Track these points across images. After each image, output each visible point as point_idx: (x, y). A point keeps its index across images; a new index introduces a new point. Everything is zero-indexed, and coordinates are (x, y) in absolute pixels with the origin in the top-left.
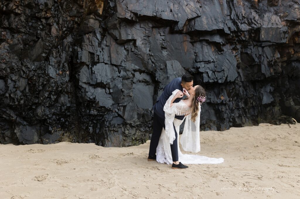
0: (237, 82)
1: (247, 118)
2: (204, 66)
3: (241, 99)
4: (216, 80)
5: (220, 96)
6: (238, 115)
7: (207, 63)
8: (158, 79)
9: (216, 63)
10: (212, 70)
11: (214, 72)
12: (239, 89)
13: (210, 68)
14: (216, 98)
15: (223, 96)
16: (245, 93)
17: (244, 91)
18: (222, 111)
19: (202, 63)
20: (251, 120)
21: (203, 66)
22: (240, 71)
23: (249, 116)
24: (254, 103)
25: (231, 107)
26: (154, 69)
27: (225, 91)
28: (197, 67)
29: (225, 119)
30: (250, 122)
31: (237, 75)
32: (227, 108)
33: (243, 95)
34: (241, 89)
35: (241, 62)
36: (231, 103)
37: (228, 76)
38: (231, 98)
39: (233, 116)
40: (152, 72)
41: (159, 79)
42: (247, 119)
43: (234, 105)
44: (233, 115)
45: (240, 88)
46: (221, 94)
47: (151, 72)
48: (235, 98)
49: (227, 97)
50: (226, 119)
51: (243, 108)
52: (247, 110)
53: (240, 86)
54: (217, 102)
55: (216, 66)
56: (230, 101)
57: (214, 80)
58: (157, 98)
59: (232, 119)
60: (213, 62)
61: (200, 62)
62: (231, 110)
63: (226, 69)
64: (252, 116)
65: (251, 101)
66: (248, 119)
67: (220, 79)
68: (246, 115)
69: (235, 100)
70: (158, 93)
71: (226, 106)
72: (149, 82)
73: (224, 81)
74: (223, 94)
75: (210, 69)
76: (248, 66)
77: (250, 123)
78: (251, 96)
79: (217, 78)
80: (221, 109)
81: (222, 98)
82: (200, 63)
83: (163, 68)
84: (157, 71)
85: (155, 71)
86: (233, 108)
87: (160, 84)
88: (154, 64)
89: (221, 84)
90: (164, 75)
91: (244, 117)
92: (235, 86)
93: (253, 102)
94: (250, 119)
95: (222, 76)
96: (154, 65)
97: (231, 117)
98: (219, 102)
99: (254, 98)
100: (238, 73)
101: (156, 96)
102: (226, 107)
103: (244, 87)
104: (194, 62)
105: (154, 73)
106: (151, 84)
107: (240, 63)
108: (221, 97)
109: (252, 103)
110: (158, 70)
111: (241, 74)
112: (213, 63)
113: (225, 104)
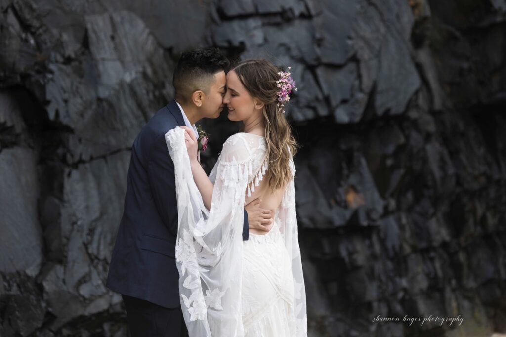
0: (413, 114)
1: (466, 297)
2: (266, 40)
3: (436, 202)
4: (323, 111)
5: (341, 190)
6: (423, 283)
7: (277, 25)
8: (57, 114)
9: (317, 21)
10: (302, 60)
11: (311, 68)
12: (424, 150)
13: (292, 46)
14: (322, 201)
15: (354, 188)
16: (451, 171)
17: (447, 158)
18: (356, 268)
19: (252, 23)
20: (486, 304)
21: (259, 36)
22: (424, 56)
23: (471, 284)
24: (492, 221)
25: (393, 241)
26: (36, 63)
27: (363, 162)
28: (229, 42)
29: (369, 307)
30: (481, 315)
31: (415, 81)
32: (377, 248)
33: (444, 179)
34: (433, 150)
35: (428, 13)
36: (392, 221)
37: (380, 88)
38: (392, 195)
39: (405, 290)
40: (25, 76)
41: (62, 113)
42: (466, 304)
43: (408, 234)
44: (404, 282)
45: (429, 147)
46: (348, 177)
47: (19, 78)
48: (410, 196)
49: (376, 195)
50: (375, 305)
51: (445, 245)
52: (462, 257)
53: (428, 137)
54: (330, 222)
55: (318, 35)
56: (387, 213)
57: (314, 109)
58: (59, 215)
59: (402, 302)
60: (306, 16)
61: (243, 17)
62: (392, 260)
63: (365, 54)
64: (488, 283)
65: (480, 211)
66: (471, 300)
67: (344, 101)
68: (459, 278)
69: (410, 210)
70: (61, 187)
71: (369, 237)
72: (12, 127)
73: (359, 110)
74: (353, 180)
75: (295, 53)
76: (457, 33)
77: (479, 323)
78: (476, 186)
79: (327, 100)
80: (350, 254)
81: (353, 200)
82: (242, 23)
83: (73, 56)
84: (51, 72)
85: (38, 72)
86: (401, 247)
87: (72, 141)
88: (33, 34)
89: (348, 127)
90: (82, 89)
91: (453, 290)
92: (407, 138)
93: (489, 215)
94: (477, 301)
95: (352, 88)
96: (32, 41)
97: (394, 294)
98: (338, 221)
99: (492, 193)
100: (419, 67)
101: (57, 201)
102: (371, 246)
103: (445, 141)
104: (213, 20)
105: (37, 81)
106: (23, 137)
107: (425, 19)
108: (347, 193)
109: (483, 222)
110: (52, 67)
111: (431, 76)
112: (305, 23)
113: (366, 232)
